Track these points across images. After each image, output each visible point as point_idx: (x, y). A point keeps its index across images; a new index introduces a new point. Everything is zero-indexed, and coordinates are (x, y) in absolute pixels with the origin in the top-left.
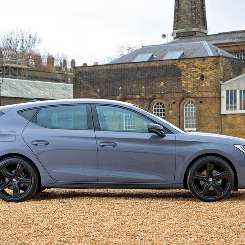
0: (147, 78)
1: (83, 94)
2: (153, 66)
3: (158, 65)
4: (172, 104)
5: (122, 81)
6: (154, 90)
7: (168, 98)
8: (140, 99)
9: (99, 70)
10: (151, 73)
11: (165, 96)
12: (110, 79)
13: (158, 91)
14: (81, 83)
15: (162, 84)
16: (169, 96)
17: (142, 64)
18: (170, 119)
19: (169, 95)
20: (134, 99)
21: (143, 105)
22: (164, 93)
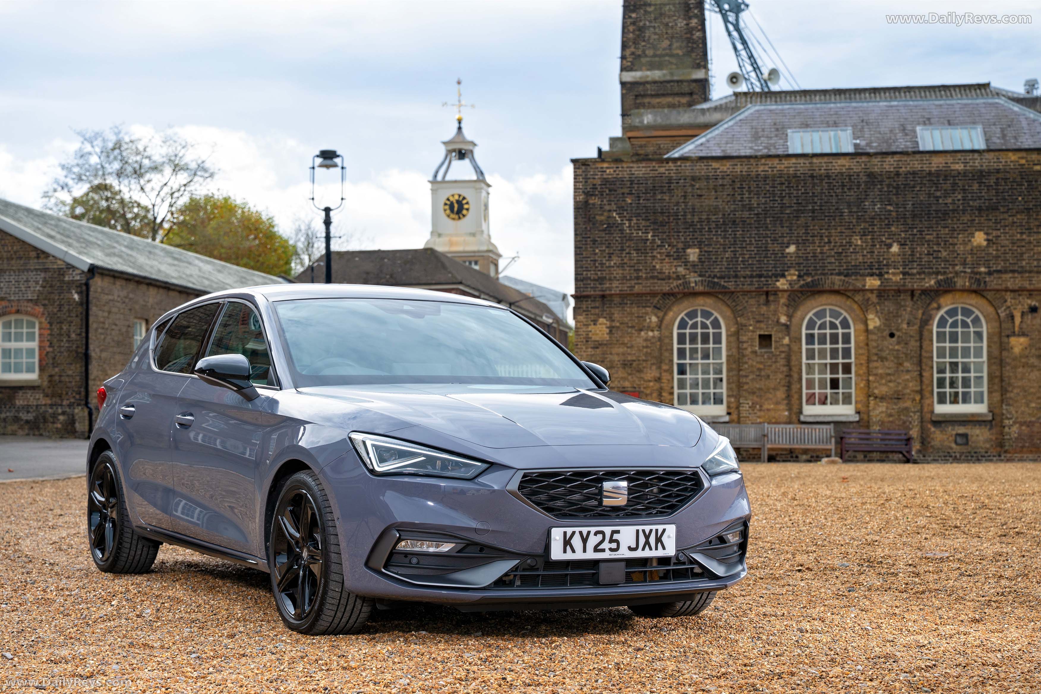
0: (914, 216)
1: (622, 265)
2: (938, 174)
3: (960, 167)
4: (1023, 314)
5: (802, 221)
6: (946, 261)
7: (1007, 290)
8: (881, 293)
9: (694, 179)
10: (929, 195)
11: (993, 282)
12: (746, 214)
13: (964, 264)
14: (611, 226)
15: (980, 238)
16: (1010, 285)
17: (889, 159)
18: (1015, 367)
19: (1011, 281)
20: (857, 291)
21: (897, 316)
22: (990, 273)
